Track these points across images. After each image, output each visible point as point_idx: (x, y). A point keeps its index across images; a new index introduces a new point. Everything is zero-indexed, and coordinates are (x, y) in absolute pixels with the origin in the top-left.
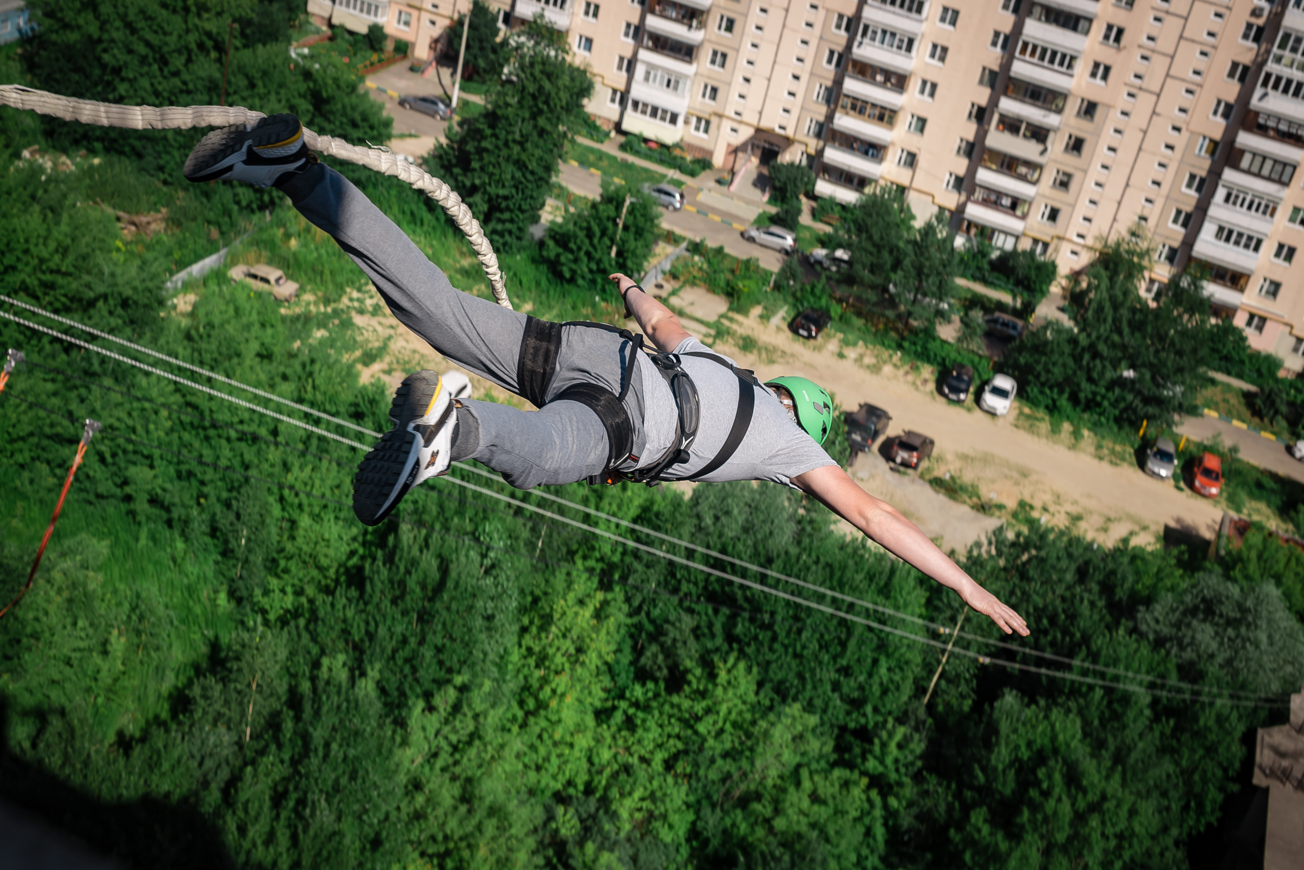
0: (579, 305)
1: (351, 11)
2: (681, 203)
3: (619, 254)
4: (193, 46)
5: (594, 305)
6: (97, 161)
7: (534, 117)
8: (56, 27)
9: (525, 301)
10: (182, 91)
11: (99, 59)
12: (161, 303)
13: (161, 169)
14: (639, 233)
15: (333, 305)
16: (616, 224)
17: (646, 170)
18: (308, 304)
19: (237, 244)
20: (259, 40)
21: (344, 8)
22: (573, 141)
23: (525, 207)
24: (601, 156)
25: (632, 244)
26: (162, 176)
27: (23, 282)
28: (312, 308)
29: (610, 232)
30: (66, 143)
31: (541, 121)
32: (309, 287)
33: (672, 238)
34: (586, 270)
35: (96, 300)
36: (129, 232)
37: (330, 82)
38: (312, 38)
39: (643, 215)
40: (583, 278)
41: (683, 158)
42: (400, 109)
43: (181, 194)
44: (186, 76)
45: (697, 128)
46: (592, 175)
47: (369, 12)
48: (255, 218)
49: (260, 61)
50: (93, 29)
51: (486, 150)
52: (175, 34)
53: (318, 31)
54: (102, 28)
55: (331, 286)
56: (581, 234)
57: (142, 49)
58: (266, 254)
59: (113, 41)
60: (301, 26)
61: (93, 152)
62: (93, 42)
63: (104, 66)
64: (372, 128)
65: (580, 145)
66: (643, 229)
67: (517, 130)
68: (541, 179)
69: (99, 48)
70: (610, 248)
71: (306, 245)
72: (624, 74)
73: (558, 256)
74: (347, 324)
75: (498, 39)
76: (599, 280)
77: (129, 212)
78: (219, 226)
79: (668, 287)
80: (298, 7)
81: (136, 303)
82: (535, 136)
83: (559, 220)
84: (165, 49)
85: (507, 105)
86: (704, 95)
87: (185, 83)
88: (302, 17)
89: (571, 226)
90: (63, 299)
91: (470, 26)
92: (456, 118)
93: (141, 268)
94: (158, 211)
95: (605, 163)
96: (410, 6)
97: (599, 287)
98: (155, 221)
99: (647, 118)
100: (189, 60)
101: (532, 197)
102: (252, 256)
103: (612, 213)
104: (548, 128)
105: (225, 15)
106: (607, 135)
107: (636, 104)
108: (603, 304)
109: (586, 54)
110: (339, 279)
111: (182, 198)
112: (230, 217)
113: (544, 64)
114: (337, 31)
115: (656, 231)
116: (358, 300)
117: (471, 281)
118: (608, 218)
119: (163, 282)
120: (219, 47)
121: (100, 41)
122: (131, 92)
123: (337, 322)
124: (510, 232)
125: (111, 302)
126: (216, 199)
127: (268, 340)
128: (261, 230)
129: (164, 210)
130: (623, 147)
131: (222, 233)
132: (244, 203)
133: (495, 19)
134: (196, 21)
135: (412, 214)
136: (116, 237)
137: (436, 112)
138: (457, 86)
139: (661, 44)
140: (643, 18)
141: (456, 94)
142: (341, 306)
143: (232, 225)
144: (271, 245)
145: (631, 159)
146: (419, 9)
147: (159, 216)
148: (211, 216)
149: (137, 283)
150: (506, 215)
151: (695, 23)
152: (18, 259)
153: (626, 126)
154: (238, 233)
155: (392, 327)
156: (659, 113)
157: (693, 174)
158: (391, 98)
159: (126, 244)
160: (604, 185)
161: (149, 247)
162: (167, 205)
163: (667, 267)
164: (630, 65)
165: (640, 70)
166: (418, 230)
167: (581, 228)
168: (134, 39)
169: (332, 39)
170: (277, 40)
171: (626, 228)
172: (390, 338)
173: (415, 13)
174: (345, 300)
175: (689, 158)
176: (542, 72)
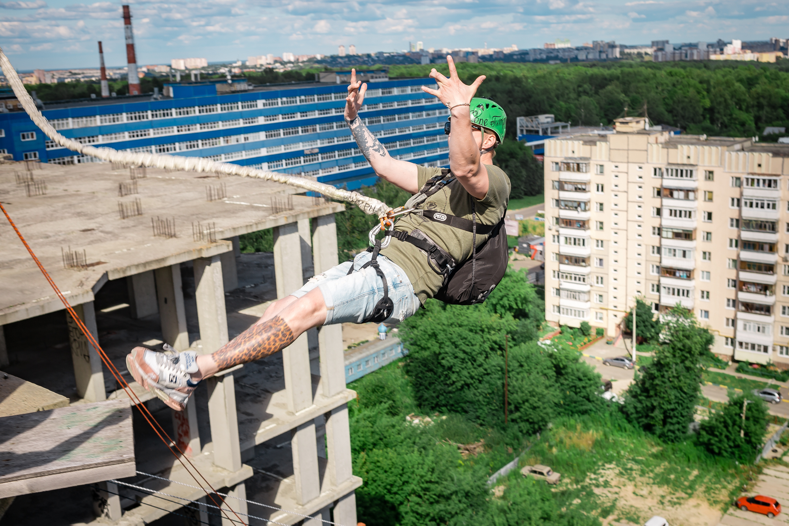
0: (726, 467)
1: (569, 316)
2: (780, 398)
3: (746, 434)
4: (488, 350)
5: (736, 467)
6: (444, 417)
7: (683, 362)
8: (417, 350)
9: (693, 469)
10: (485, 374)
11: (440, 363)
12: (486, 492)
13: (478, 417)
14: (756, 421)
15: (581, 484)
16: (741, 417)
17: (754, 382)
18: (567, 484)
19: (523, 455)
20: (522, 341)
21: (565, 316)
22: (707, 372)
23: (685, 414)
24: (725, 377)
25: (753, 428)
26: (479, 422)
27: (413, 489)
28: (569, 487)
29: (738, 423)
30: (428, 410)
31: (688, 363)
32: (566, 475)
33: (777, 420)
34: (727, 446)
35: (451, 494)
36: (465, 455)
37: (563, 358)
38: (550, 334)
39: (757, 410)
40: (726, 451)
41: (776, 372)
42: (604, 366)
43: (490, 430)
44: (486, 366)
45: (781, 353)
46: (722, 389)
47: (579, 316)
48: (532, 439)
49: (524, 352)
50: (436, 349)
51: (657, 385)
52: (478, 344)
53: (553, 330)
54: (440, 347)
55: (578, 473)
56: (721, 426)
57: (462, 355)
58: (540, 458)
59: (446, 353)
60: (543, 329)
61: (442, 412)
62: (436, 355)
63: (443, 366)
64: (590, 380)
65: (711, 372)
66: (758, 418)
67: (674, 370)
68: (692, 396)
69: (440, 357)
70: (740, 432)
71: (561, 451)
72: (732, 328)
73: (709, 440)
74: (590, 494)
75: (654, 319)
76: (737, 452)
77: (463, 444)
78: (512, 445)
79: (781, 450)
80: (541, 319)
81: (472, 494)
82: (685, 373)
83: (707, 418)
84: (474, 353)
85: (666, 357)
86: (782, 333)
87: (486, 370)
88: (543, 323)
89: (714, 422)
90: (434, 497)
91: (637, 315)
92: (637, 367)
93: (473, 475)
94: (479, 441)
95: (728, 381)
96: (601, 309)
97: (737, 456)
98: (478, 447)
99: (750, 351)
100: (487, 357)
101: (688, 408)
102: (532, 460)
103: (738, 411)
104: (692, 366)
105: (502, 331)
106: (727, 364)
107: (741, 344)
108: (741, 466)
109: (706, 320)
110: (583, 468)
111: (492, 433)
112: (518, 440)
113: (683, 331)
114: (563, 328)
115: (767, 418)
116: (595, 479)
117: (659, 461)
118: (736, 414)
119: (486, 481)
120: (501, 348)
121: (440, 354)
122: (459, 379)
123: (584, 493)
124: (678, 430)
125: (460, 495)
126: (509, 431)
127: (547, 508)
128: (536, 445)
129: (482, 440)
130: (738, 370)
131: (515, 449)
132: (525, 431)
133: (650, 309)
134: (488, 336)
135: (619, 425)
136: (458, 458)
137: (625, 365)
138: (634, 349)
139: (749, 307)
140: (737, 295)
141: (634, 353)
142: (586, 484)
143: (519, 444)
144: (541, 453)
145: (744, 376)
146: (607, 310)
147: (480, 444)
148: (507, 440)
149: (472, 483)
150: (674, 420)
151: (768, 292)
152: (409, 477)
153: (737, 358)
154: (523, 448)
155: (616, 493)
156: (756, 347)
157: (784, 380)
158: (598, 361)
159: (464, 461)
160: (730, 395)
161: (476, 462)
162: (483, 438)
163: (778, 439)
164: (734, 323)
165: (740, 324)
166: (624, 434)
167: (720, 422)
168: (457, 350)
169: (561, 333)
170: (531, 339)
171: (747, 418)
172: (616, 500)
173: (604, 312)
174: (587, 480)
175: (779, 371)
176: (683, 336)
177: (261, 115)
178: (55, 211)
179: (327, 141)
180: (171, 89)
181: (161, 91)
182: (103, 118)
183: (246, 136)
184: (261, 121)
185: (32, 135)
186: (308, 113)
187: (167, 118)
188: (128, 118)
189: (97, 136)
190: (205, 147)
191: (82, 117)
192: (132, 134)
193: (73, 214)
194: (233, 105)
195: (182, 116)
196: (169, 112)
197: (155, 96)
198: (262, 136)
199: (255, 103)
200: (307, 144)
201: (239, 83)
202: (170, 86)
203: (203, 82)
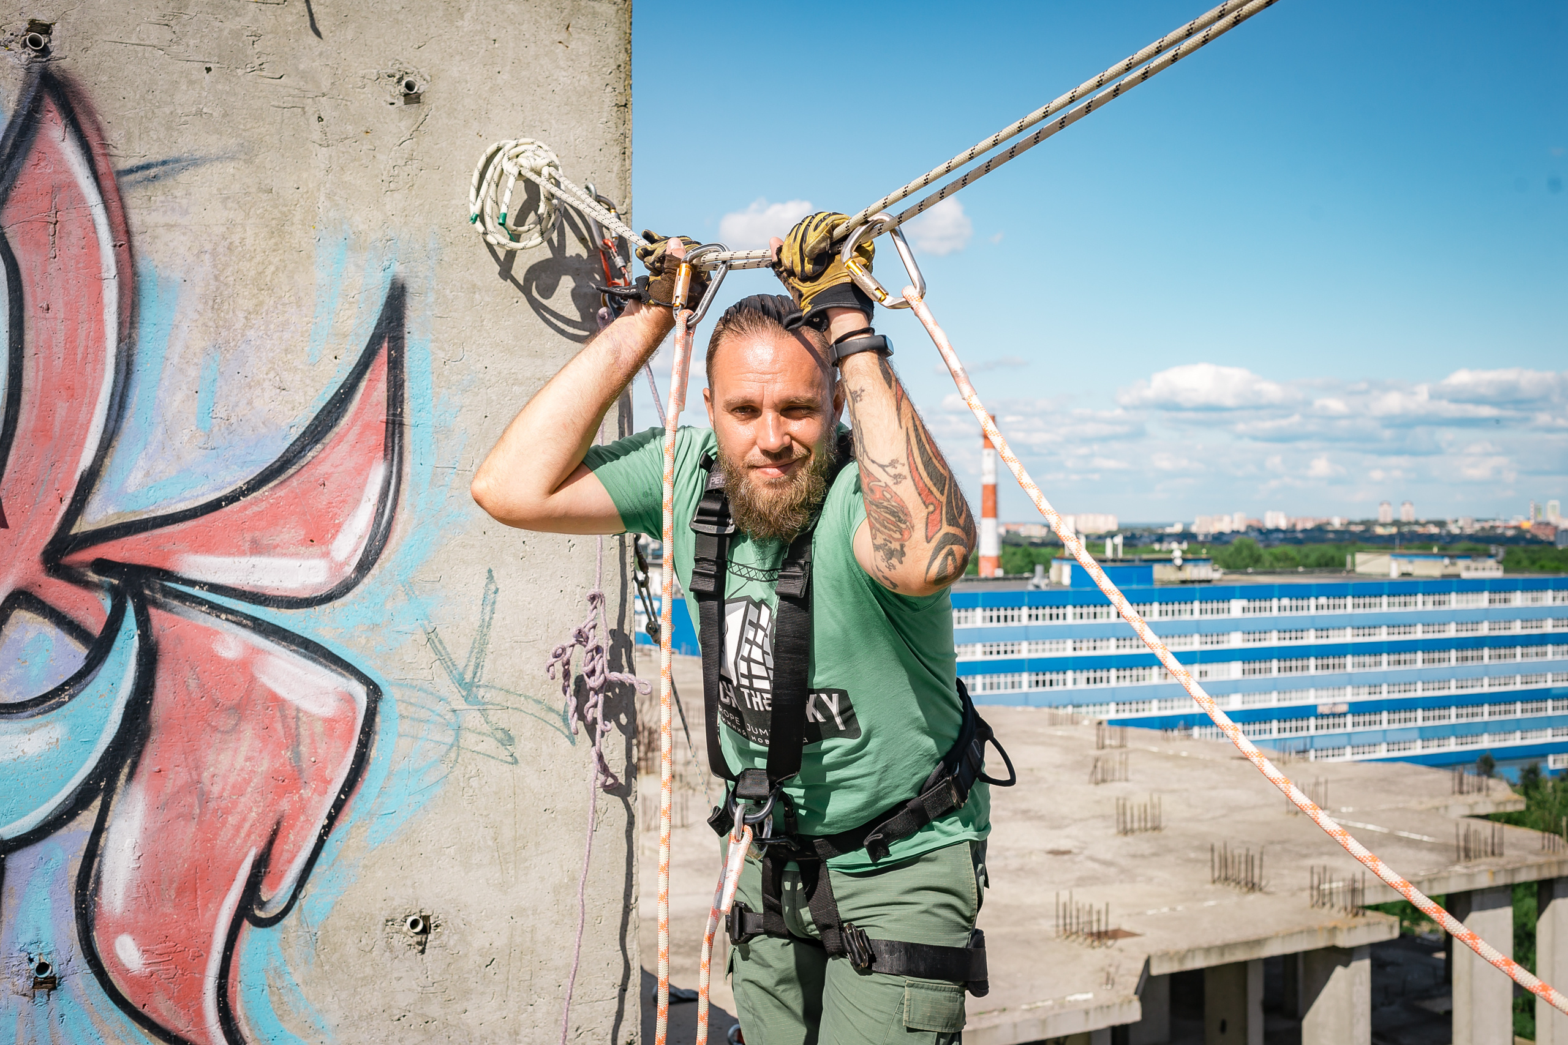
177: (1236, 630)
179: (1367, 690)
180: (1069, 571)
181: (1047, 570)
183: (1204, 667)
184: (1236, 641)
186: (1331, 633)
187: (1055, 622)
188: (984, 618)
190: (1123, 684)
192: (988, 649)
194: (1183, 607)
195: (1085, 621)
196: (1061, 611)
197: (1036, 581)
198: (1235, 670)
199: (1226, 605)
200: (1325, 693)
201: (1196, 566)
202: (1065, 562)
203: (1128, 561)
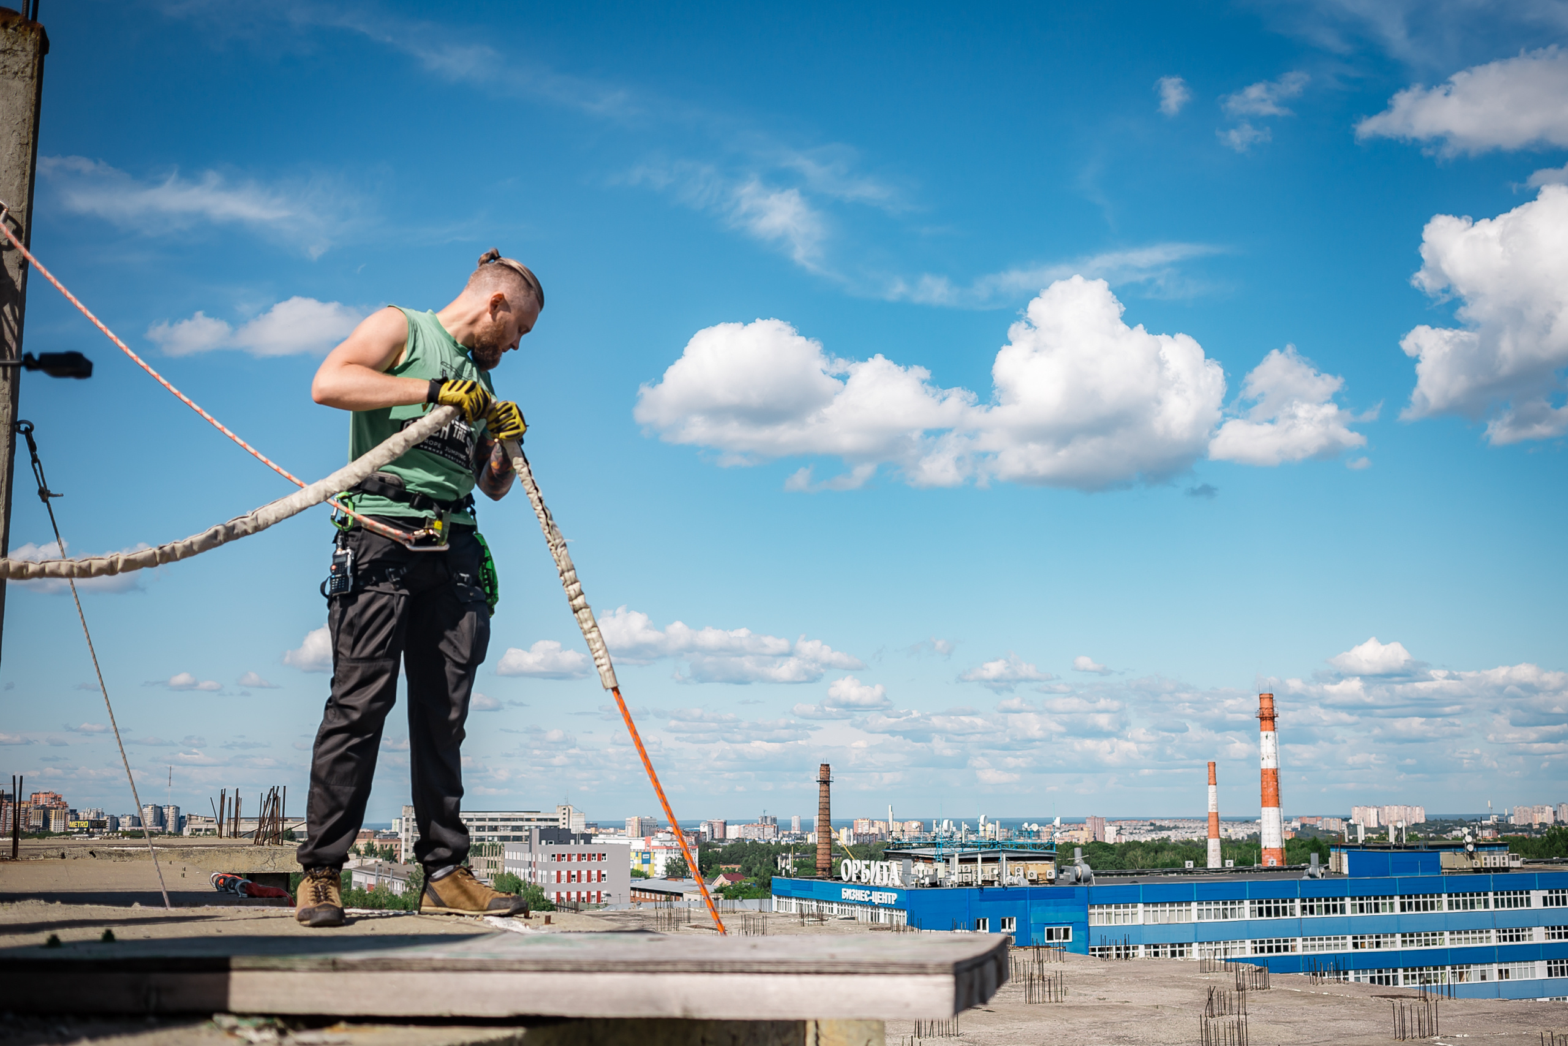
177: (1538, 925)
178: (1073, 1030)
180: (1345, 858)
181: (1324, 860)
182: (1204, 907)
183: (1503, 967)
184: (1538, 936)
185: (1066, 931)
187: (1332, 915)
188: (1253, 911)
189: (1190, 945)
190: (1412, 985)
191: (1163, 904)
192: (1260, 945)
193: (1108, 1038)
194: (1475, 898)
195: (1365, 914)
196: (1338, 904)
197: (1311, 870)
198: (1539, 970)
199: (1524, 897)
201: (1490, 853)
202: (1343, 851)
203: (1412, 847)
